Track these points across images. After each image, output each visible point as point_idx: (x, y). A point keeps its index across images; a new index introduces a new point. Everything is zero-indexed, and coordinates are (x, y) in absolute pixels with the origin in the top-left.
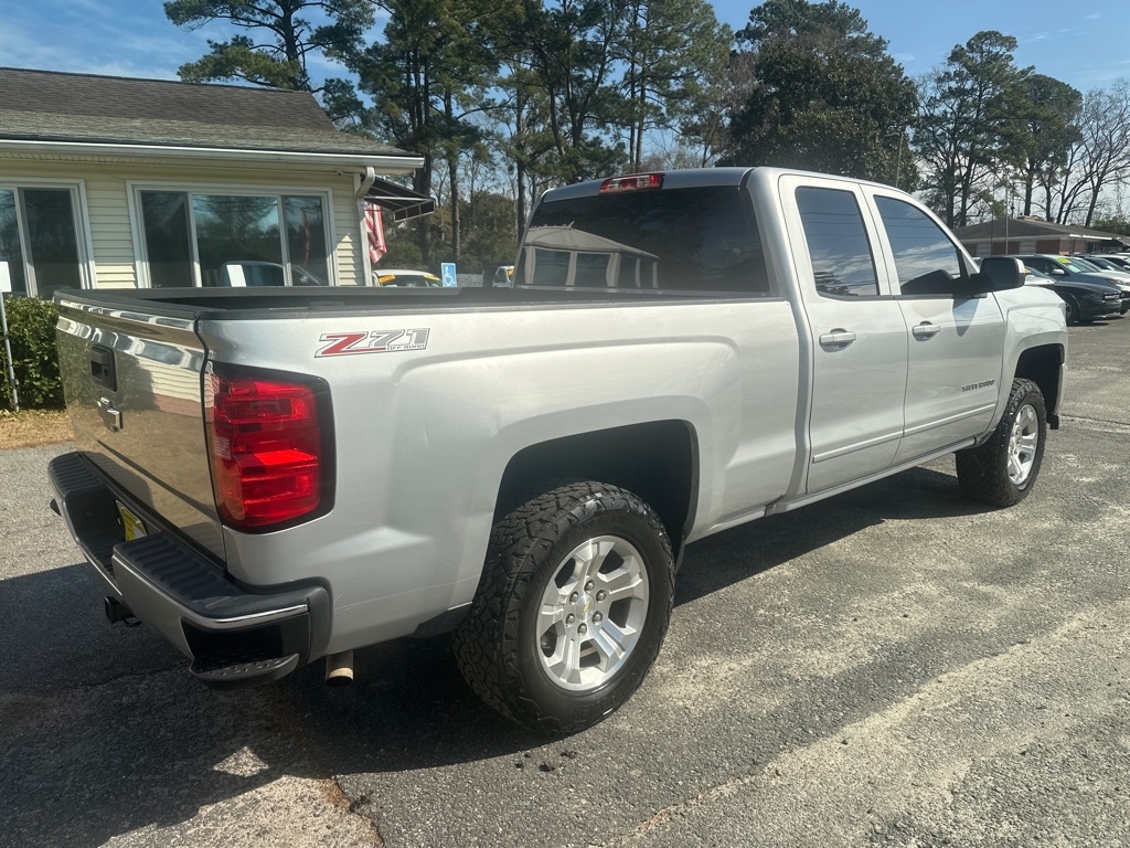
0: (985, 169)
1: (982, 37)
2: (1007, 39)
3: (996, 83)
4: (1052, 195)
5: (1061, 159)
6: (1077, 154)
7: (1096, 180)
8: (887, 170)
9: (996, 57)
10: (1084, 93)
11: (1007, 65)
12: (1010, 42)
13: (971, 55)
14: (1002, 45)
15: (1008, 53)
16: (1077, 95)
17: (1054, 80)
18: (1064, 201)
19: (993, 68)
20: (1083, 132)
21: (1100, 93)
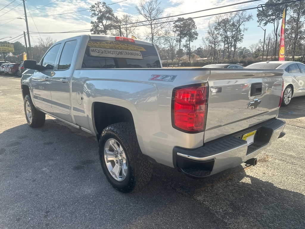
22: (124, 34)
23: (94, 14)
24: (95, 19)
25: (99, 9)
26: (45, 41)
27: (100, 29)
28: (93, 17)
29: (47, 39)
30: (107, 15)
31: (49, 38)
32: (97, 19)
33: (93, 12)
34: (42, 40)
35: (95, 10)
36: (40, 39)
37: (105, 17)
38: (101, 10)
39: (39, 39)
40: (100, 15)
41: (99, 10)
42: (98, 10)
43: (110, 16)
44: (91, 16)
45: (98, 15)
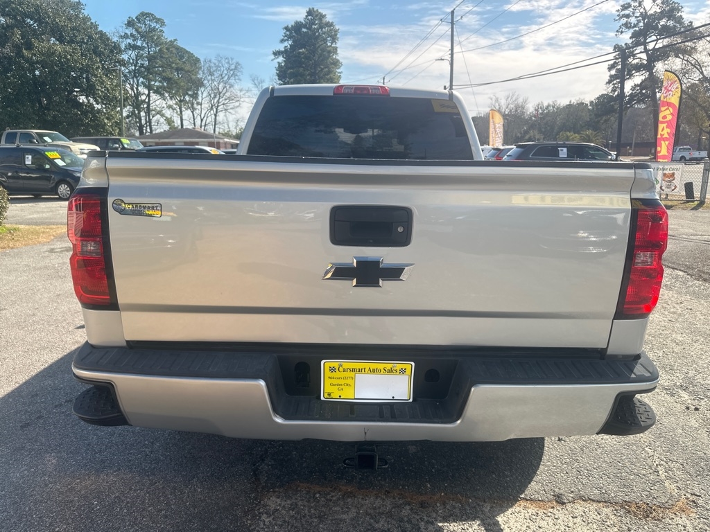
0: (158, 97)
1: (143, 14)
2: (159, 19)
3: (157, 45)
4: (195, 116)
5: (195, 96)
6: (203, 95)
7: (215, 110)
8: (111, 91)
9: (154, 30)
10: (202, 60)
11: (162, 35)
12: (160, 21)
13: (139, 25)
14: (156, 22)
15: (161, 28)
16: (198, 60)
17: (185, 49)
18: (202, 120)
19: (155, 35)
20: (205, 82)
21: (210, 61)
22: (703, 69)
23: (627, 26)
24: (626, 38)
25: (642, 10)
26: (503, 102)
27: (635, 61)
28: (622, 32)
29: (508, 98)
30: (662, 22)
31: (513, 95)
32: (631, 38)
33: (624, 20)
34: (497, 100)
35: (631, 14)
36: (494, 98)
37: (656, 28)
38: (646, 13)
39: (492, 99)
40: (641, 24)
41: (641, 13)
42: (638, 14)
43: (670, 23)
44: (617, 31)
45: (635, 26)
